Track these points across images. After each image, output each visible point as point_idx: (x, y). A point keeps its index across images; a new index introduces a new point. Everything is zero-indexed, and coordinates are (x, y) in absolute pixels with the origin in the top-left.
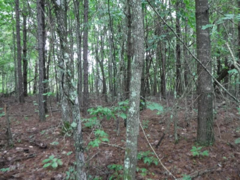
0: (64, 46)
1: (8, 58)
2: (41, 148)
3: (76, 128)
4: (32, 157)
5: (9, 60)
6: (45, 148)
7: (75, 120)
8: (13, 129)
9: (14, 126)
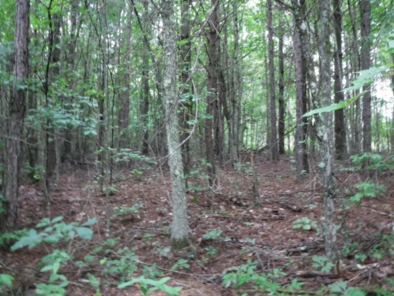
0: (310, 74)
1: (258, 99)
2: (294, 211)
3: (324, 169)
4: (281, 219)
5: (260, 102)
6: (299, 211)
7: (323, 159)
8: (262, 189)
9: (263, 187)
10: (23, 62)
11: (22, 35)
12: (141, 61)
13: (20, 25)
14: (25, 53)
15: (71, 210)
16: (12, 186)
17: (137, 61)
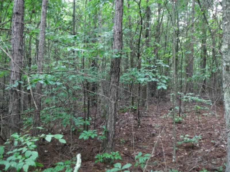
10: (119, 39)
11: (118, 21)
12: (201, 33)
13: (117, 15)
14: (120, 33)
15: (152, 133)
16: (111, 121)
17: (199, 33)
